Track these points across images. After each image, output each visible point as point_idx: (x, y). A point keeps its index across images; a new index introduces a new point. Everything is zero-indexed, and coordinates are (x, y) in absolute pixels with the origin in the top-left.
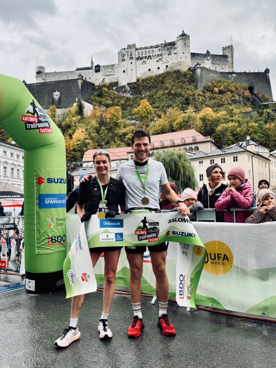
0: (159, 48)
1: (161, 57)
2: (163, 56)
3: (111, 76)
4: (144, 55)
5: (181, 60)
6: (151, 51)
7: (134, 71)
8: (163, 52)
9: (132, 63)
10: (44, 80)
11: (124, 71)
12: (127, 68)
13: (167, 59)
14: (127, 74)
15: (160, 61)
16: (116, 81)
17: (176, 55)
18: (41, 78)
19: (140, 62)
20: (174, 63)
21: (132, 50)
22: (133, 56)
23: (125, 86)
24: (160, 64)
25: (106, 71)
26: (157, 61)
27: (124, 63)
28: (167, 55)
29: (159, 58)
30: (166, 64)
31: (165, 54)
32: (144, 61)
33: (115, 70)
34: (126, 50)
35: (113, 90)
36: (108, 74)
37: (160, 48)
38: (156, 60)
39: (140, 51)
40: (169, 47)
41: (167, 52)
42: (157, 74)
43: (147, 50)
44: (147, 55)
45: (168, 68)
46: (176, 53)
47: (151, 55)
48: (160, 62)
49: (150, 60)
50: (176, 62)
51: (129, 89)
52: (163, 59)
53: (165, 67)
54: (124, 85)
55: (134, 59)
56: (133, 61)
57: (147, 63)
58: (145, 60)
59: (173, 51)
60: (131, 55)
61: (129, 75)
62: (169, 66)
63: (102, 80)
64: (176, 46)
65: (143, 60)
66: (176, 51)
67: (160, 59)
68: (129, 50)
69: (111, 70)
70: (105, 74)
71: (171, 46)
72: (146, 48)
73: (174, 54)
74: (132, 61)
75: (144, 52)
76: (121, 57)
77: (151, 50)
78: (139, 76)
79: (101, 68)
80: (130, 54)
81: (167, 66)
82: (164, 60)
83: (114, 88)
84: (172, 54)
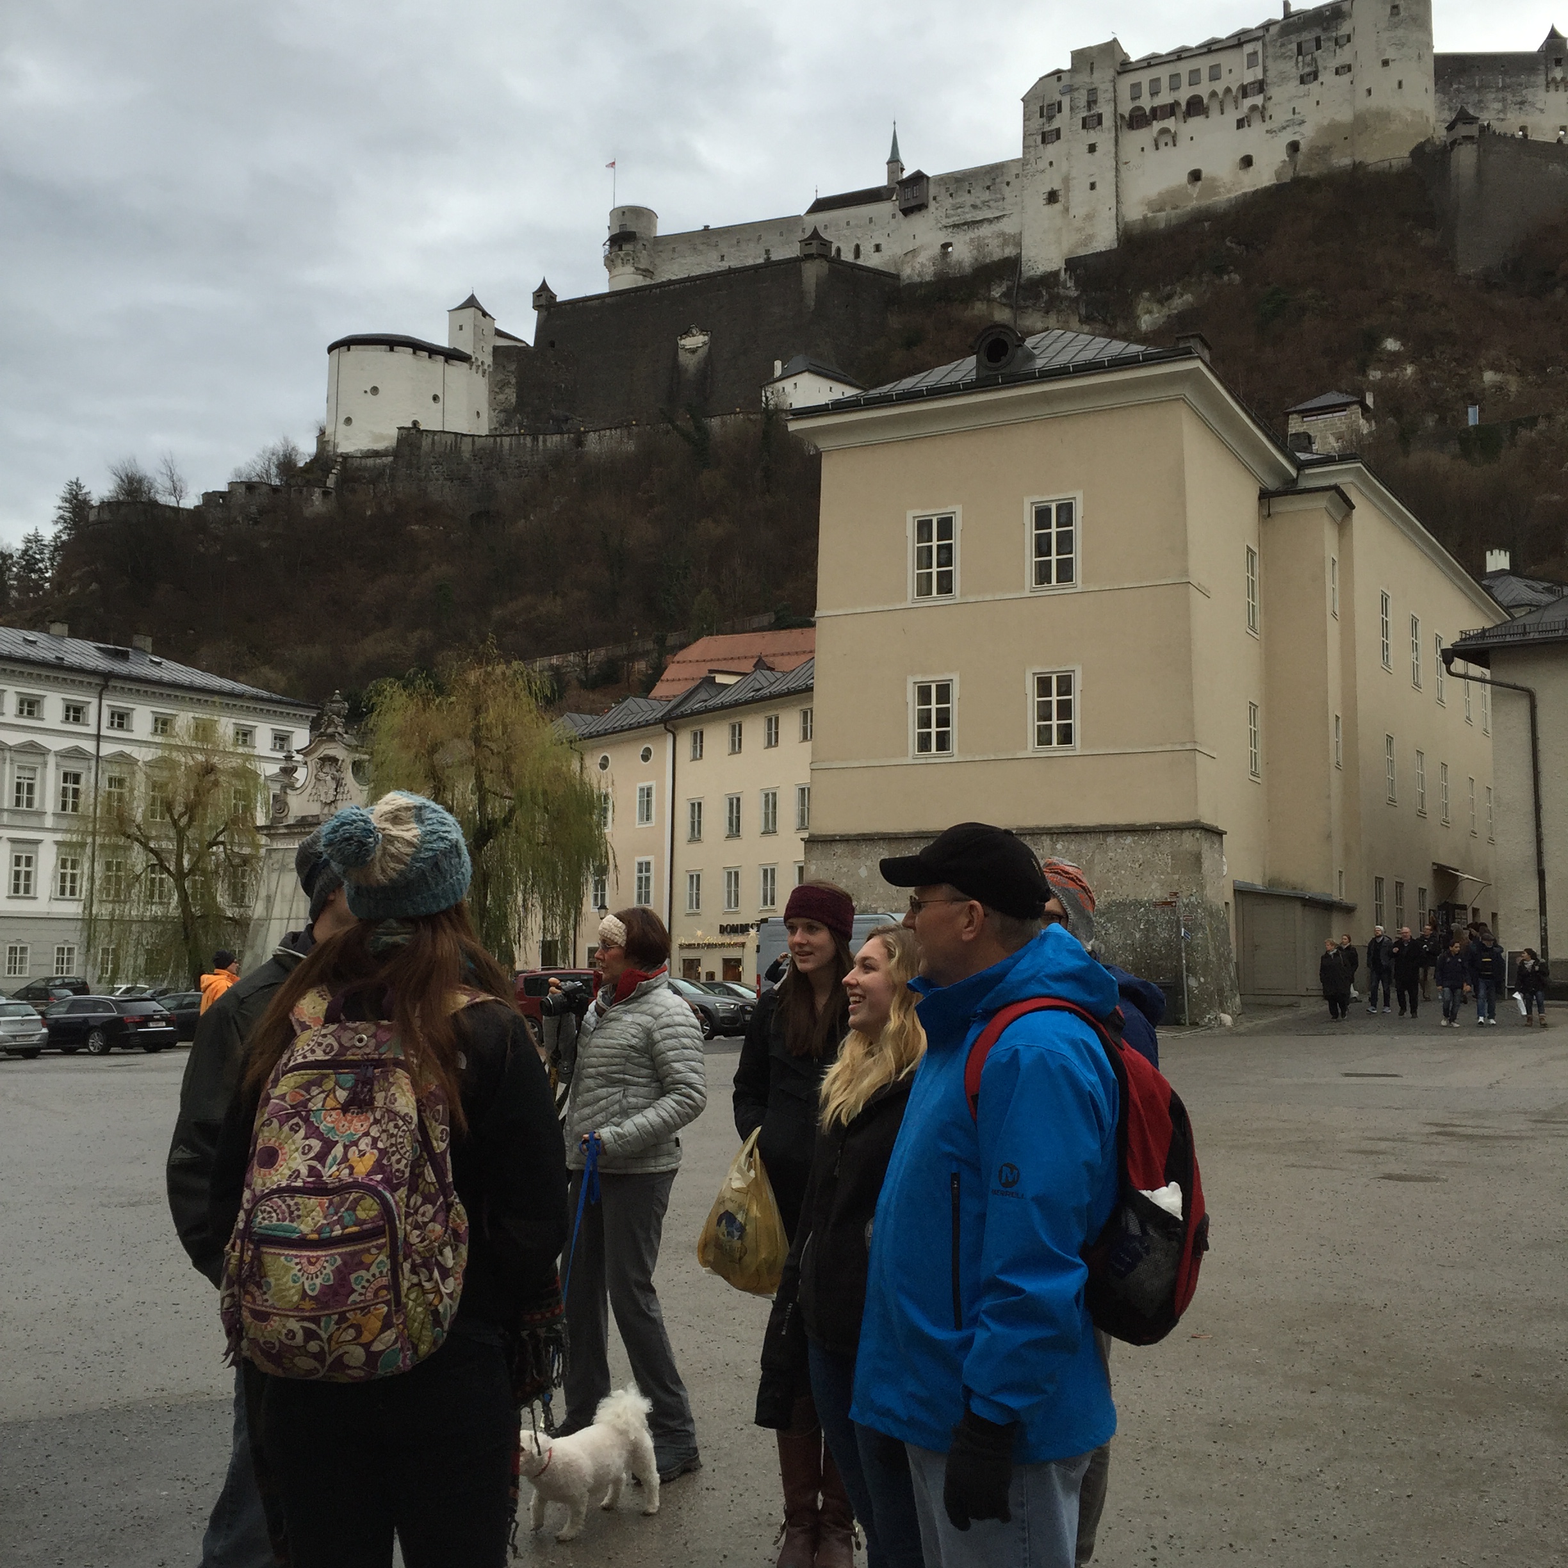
0: (1248, 48)
1: (1258, 100)
2: (1273, 91)
3: (985, 231)
4: (1165, 98)
5: (1374, 102)
6: (1205, 74)
7: (1106, 189)
8: (1274, 68)
9: (1092, 148)
10: (647, 272)
11: (1052, 197)
12: (1066, 180)
13: (1297, 104)
14: (1067, 210)
15: (1256, 117)
16: (1009, 251)
17: (1346, 78)
18: (629, 269)
19: (1144, 136)
20: (1333, 128)
21: (1096, 75)
22: (1105, 109)
23: (1055, 274)
24: (1253, 140)
25: (959, 200)
26: (1240, 124)
27: (1052, 151)
28: (1293, 86)
29: (1248, 102)
30: (1287, 137)
31: (1284, 78)
32: (1164, 131)
33: (1007, 191)
34: (1066, 79)
35: (990, 301)
36: (969, 217)
37: (1258, 46)
38: (1232, 116)
39: (1144, 78)
40: (1308, 36)
41: (1291, 68)
42: (1232, 195)
43: (1184, 67)
44: (1184, 95)
45: (1300, 157)
46: (1349, 68)
47: (1203, 90)
48: (1257, 129)
49: (1196, 122)
50: (1345, 115)
51: (1074, 293)
52: (1271, 109)
53: (1283, 155)
54: (1055, 267)
55: (1108, 121)
56: (1103, 137)
57: (1183, 141)
58: (1170, 123)
59: (1328, 60)
60: (1091, 103)
61: (1079, 210)
62: (1303, 146)
63: (937, 250)
64: (1345, 28)
65: (1157, 126)
66: (1344, 56)
67: (1254, 108)
68: (1083, 79)
69: (986, 196)
70: (950, 221)
71: (1317, 32)
72: (1181, 55)
73: (1337, 73)
74: (1093, 136)
75: (1165, 83)
76: (1037, 122)
77: (1204, 64)
78: (1135, 213)
79: (932, 190)
80: (1083, 102)
81: (1294, 147)
82: (1279, 113)
83: (996, 293)
84: (1326, 76)
